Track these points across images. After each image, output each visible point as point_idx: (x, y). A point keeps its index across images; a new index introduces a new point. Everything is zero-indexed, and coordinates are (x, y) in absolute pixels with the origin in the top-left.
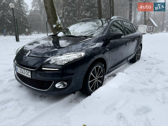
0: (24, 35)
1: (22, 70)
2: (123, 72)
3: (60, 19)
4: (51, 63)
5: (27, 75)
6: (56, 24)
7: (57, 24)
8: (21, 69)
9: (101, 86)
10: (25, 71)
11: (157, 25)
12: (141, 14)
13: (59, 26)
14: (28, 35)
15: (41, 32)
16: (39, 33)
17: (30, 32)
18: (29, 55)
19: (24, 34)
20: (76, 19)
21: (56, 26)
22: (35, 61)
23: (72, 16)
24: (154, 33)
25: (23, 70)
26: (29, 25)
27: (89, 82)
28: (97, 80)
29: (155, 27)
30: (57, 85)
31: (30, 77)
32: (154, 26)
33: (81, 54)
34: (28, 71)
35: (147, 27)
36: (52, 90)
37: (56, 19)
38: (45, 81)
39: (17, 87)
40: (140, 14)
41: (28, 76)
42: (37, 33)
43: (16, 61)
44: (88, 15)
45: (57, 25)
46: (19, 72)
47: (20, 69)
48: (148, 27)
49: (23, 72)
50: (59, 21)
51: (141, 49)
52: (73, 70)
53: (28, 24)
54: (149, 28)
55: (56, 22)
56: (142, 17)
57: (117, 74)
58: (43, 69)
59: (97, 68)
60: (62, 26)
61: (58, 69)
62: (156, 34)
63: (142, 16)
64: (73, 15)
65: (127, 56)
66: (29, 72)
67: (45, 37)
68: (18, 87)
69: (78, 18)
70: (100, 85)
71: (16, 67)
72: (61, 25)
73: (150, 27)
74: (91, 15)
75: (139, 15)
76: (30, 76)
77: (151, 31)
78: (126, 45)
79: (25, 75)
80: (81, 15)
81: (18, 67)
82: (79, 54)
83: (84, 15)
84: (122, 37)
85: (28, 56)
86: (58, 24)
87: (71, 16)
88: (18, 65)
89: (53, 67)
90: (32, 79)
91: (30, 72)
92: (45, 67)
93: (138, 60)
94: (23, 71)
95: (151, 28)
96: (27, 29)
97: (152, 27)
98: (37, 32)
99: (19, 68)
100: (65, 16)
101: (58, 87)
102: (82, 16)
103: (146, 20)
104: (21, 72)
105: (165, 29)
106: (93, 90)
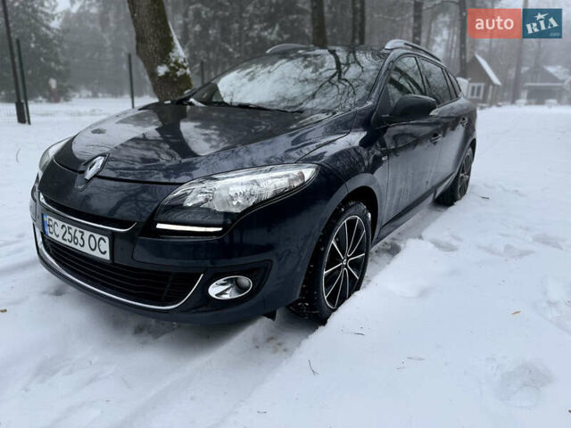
0: (41, 102)
1: (72, 232)
2: (420, 237)
3: (181, 44)
4: (190, 205)
5: (93, 250)
6: (167, 63)
7: (172, 65)
8: (67, 225)
9: (358, 288)
10: (87, 234)
11: (500, 81)
12: (448, 41)
13: (178, 70)
14: (57, 101)
15: (103, 93)
16: (95, 95)
17: (67, 91)
18: (100, 174)
19: (45, 97)
20: (231, 50)
21: (169, 71)
22: (115, 194)
23: (215, 38)
24: (491, 105)
25: (78, 229)
26: (61, 67)
27: (325, 272)
28: (346, 266)
29: (494, 85)
30: (214, 290)
31: (107, 257)
32: (489, 81)
33: (303, 171)
34: (98, 236)
35: (468, 87)
36: (195, 308)
37: (168, 45)
38: (170, 273)
39: (44, 293)
40: (443, 40)
41: (97, 254)
42: (88, 97)
43: (42, 196)
44: (274, 37)
45: (171, 68)
46: (58, 236)
47: (63, 226)
48: (472, 84)
49: (75, 237)
50: (180, 53)
51: (471, 157)
52: (269, 230)
53: (57, 62)
54: (473, 88)
55: (169, 57)
56: (448, 50)
57: (402, 245)
58: (160, 226)
59: (351, 223)
60: (188, 71)
61: (220, 229)
62: (494, 109)
63: (452, 47)
64: (219, 36)
65: (435, 183)
66: (100, 239)
67: (125, 113)
68: (46, 297)
69: (240, 46)
70: (356, 285)
71: (47, 218)
72: (185, 68)
73: (476, 85)
74: (282, 38)
75: (439, 45)
76: (107, 253)
77: (481, 97)
78: (435, 143)
79: (86, 250)
80: (247, 36)
81: (54, 220)
82: (294, 172)
83: (259, 37)
84: (431, 114)
85: (96, 176)
86: (176, 63)
87: (212, 39)
88: (54, 212)
89: (199, 219)
90: (113, 263)
91: (106, 239)
92: (169, 219)
93: (462, 196)
94: (78, 235)
95: (479, 88)
96: (54, 78)
97: (482, 85)
98: (90, 94)
99: (58, 221)
100: (191, 36)
101: (216, 295)
102: (252, 38)
103: (465, 60)
104: (68, 236)
105: (524, 94)
106: (333, 304)
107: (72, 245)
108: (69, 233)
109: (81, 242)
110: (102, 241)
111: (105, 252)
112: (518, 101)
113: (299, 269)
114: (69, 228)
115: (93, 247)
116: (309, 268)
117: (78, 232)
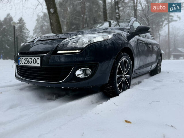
9: (129, 88)
10: (33, 58)
11: (164, 52)
18: (39, 40)
27: (117, 75)
28: (124, 78)
34: (36, 58)
41: (36, 65)
46: (23, 63)
47: (25, 59)
49: (29, 61)
61: (80, 51)
76: (40, 64)
79: (32, 65)
90: (41, 67)
93: (159, 73)
99: (23, 58)
101: (77, 75)
104: (26, 62)
105: (172, 56)
106: (120, 90)
107: (28, 65)
108: (27, 61)
109: (30, 62)
110: (38, 59)
111: (39, 63)
112: (171, 58)
113: (108, 70)
114: (27, 59)
115: (34, 63)
116: (111, 72)
117: (30, 59)
